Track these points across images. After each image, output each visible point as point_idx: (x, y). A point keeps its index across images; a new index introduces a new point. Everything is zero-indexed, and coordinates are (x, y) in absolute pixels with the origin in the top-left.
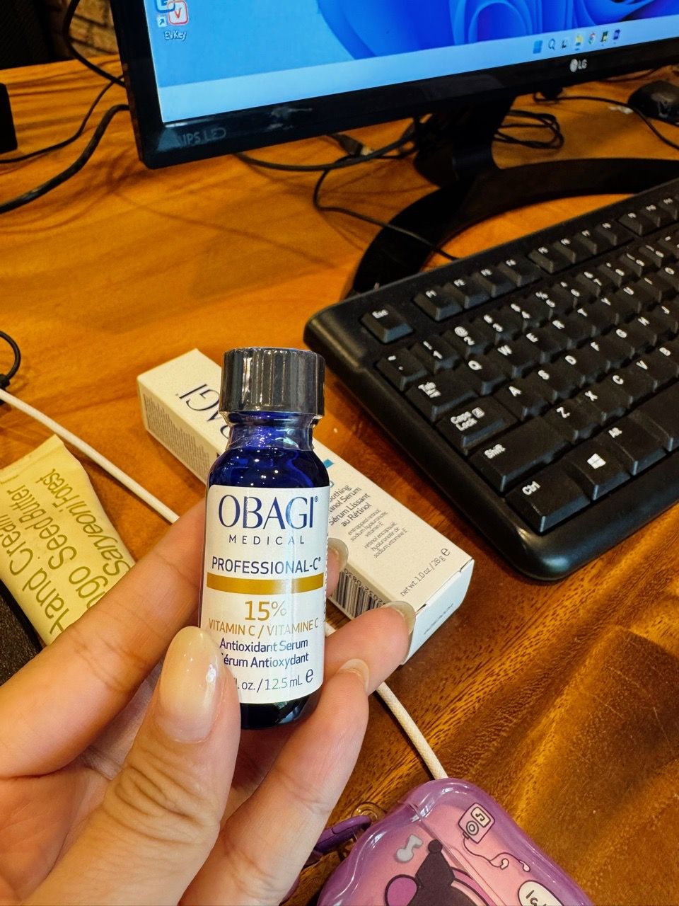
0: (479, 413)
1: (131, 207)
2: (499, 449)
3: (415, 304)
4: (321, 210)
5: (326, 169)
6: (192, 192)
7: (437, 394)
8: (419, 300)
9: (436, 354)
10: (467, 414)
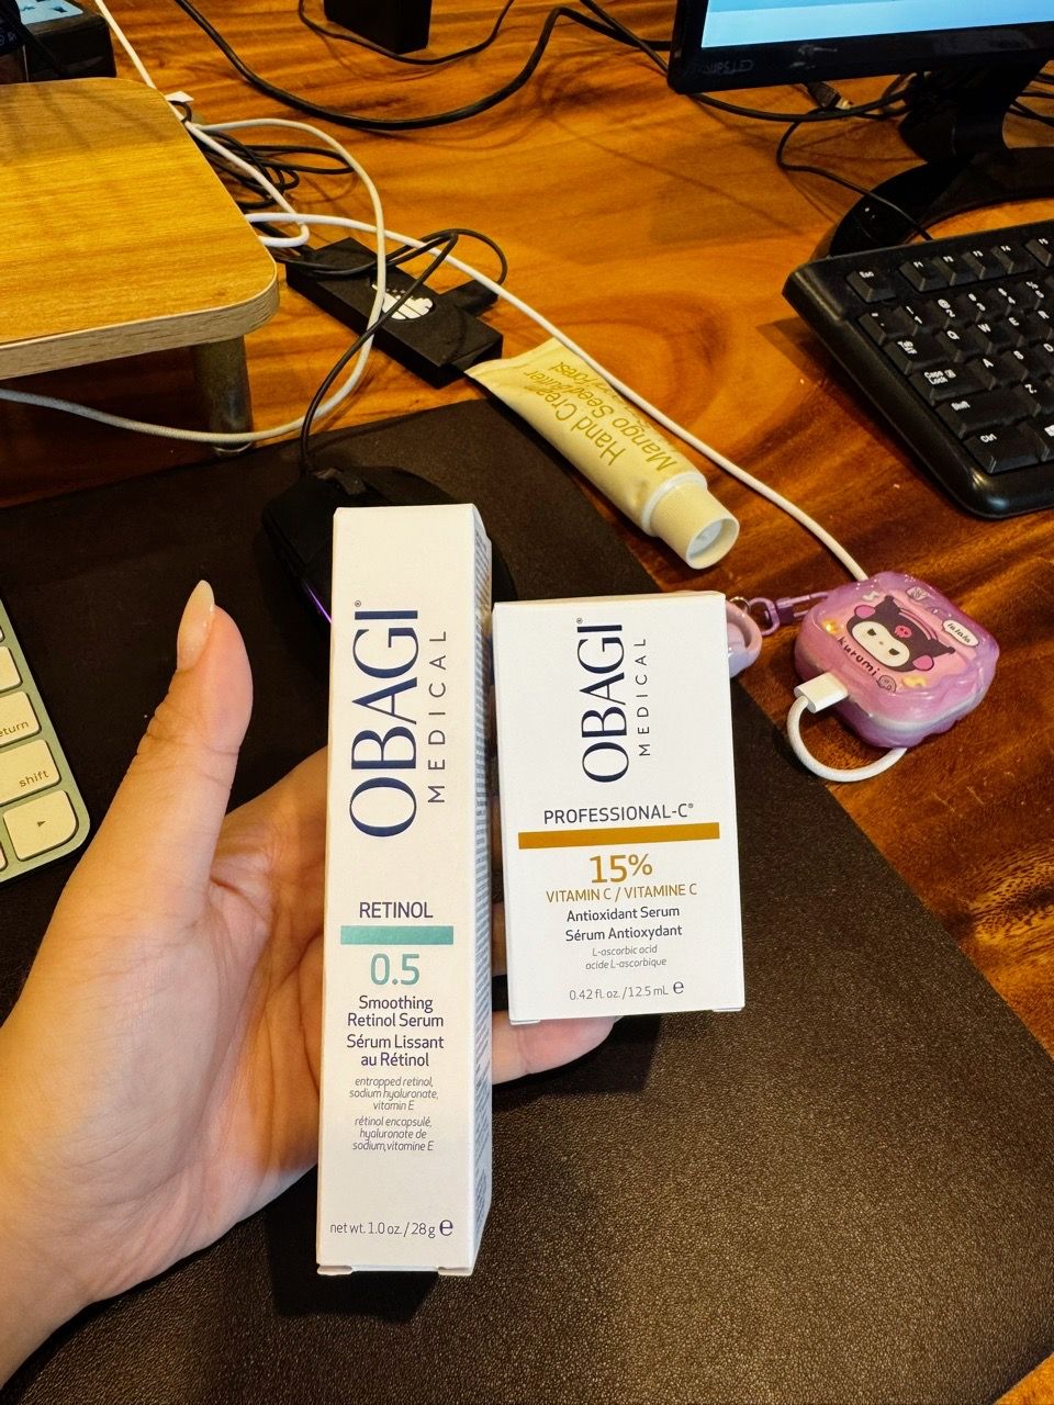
0: (951, 374)
1: (572, 137)
2: (964, 405)
3: (900, 272)
4: (784, 168)
5: (796, 120)
6: (636, 129)
7: (914, 352)
8: (904, 269)
9: (917, 318)
10: (940, 373)
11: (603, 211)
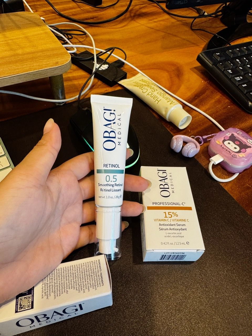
0: (241, 78)
2: (245, 85)
4: (192, 30)
5: (195, 18)
6: (155, 22)
7: (231, 72)
8: (227, 52)
9: (231, 64)
10: (239, 78)
11: (148, 42)
